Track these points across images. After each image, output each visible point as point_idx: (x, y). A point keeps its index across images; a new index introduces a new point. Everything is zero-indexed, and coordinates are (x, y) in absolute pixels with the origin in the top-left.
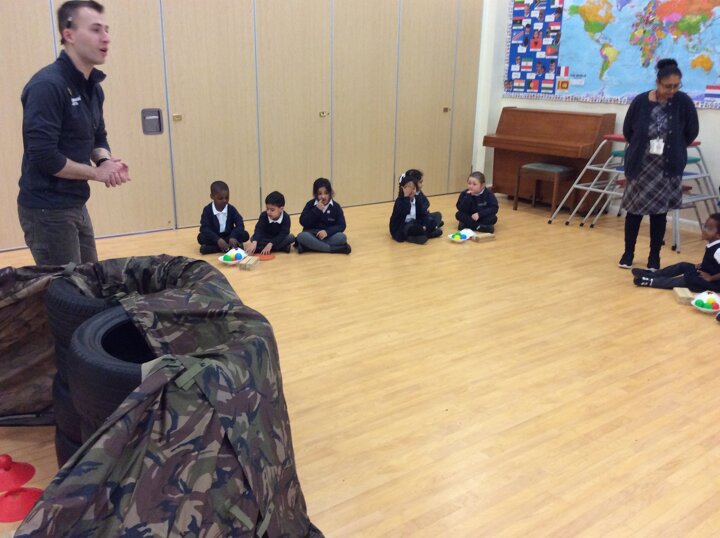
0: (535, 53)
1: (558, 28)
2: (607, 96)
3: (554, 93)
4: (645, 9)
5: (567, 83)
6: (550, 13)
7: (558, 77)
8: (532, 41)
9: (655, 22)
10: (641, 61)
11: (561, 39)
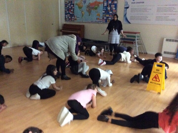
0: (70, 13)
1: (74, 8)
2: (84, 21)
3: (74, 21)
4: (88, 4)
5: (76, 19)
6: (72, 5)
7: (75, 18)
8: (69, 10)
9: (90, 7)
10: (88, 14)
11: (75, 10)
